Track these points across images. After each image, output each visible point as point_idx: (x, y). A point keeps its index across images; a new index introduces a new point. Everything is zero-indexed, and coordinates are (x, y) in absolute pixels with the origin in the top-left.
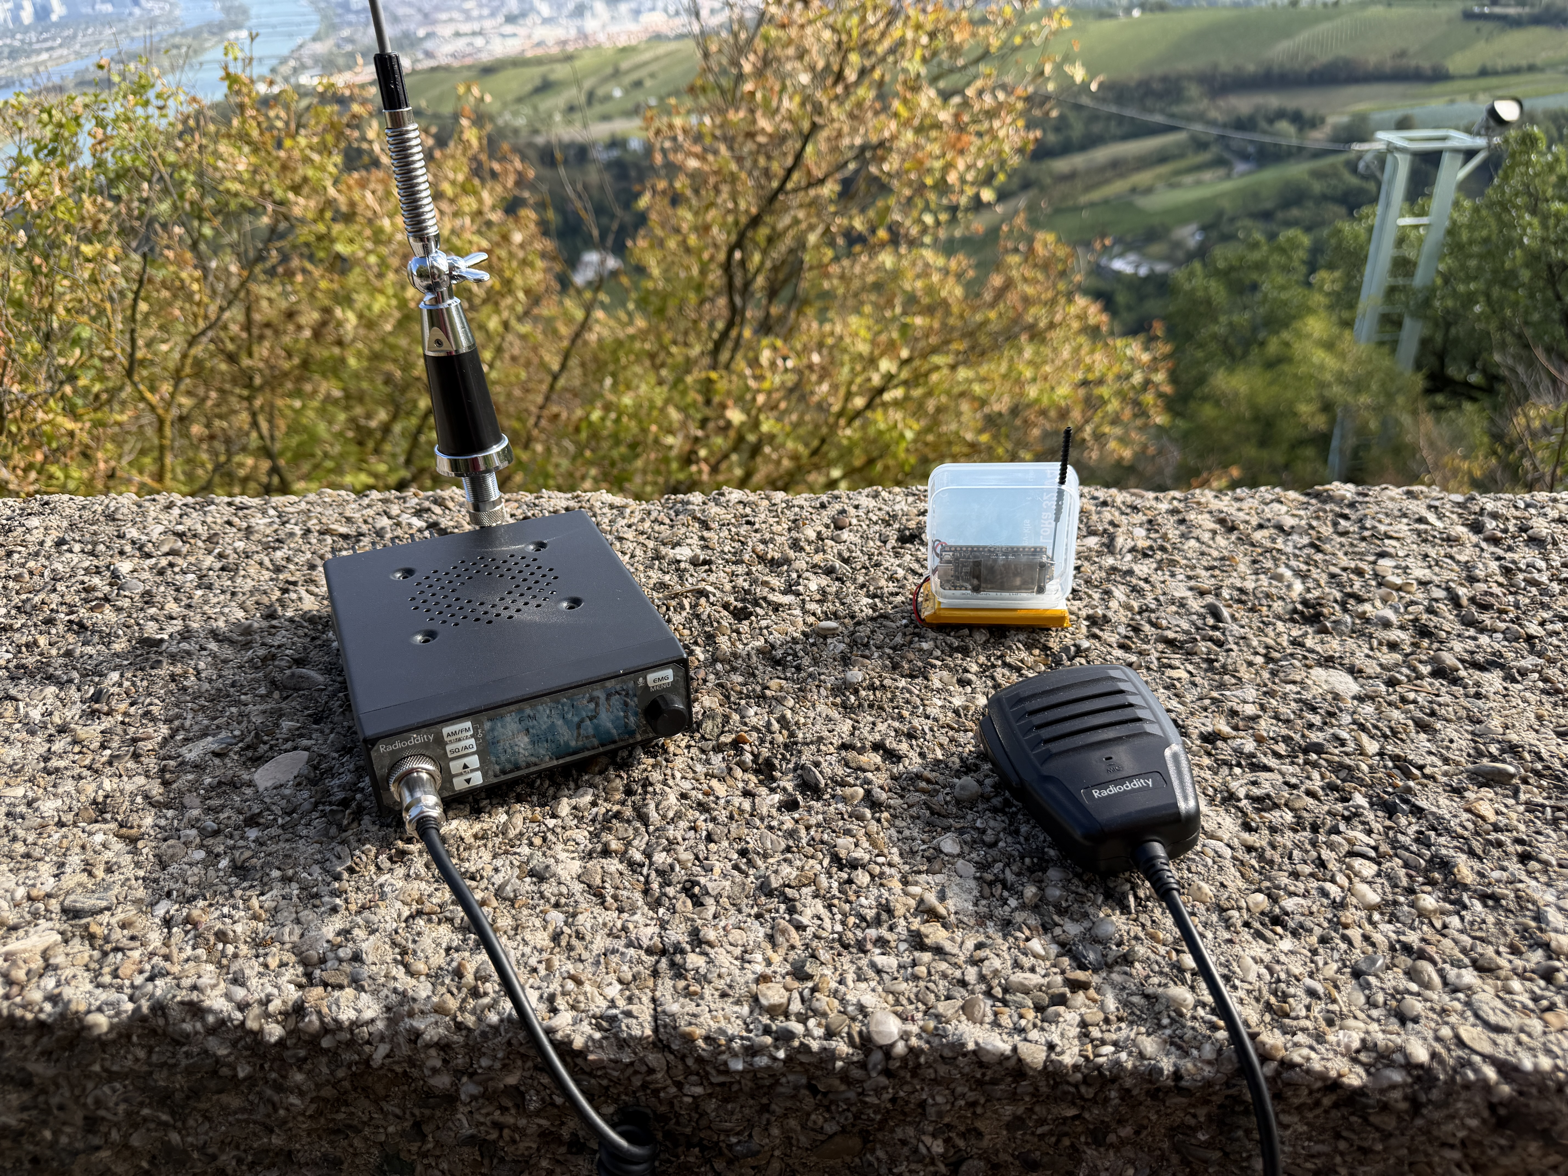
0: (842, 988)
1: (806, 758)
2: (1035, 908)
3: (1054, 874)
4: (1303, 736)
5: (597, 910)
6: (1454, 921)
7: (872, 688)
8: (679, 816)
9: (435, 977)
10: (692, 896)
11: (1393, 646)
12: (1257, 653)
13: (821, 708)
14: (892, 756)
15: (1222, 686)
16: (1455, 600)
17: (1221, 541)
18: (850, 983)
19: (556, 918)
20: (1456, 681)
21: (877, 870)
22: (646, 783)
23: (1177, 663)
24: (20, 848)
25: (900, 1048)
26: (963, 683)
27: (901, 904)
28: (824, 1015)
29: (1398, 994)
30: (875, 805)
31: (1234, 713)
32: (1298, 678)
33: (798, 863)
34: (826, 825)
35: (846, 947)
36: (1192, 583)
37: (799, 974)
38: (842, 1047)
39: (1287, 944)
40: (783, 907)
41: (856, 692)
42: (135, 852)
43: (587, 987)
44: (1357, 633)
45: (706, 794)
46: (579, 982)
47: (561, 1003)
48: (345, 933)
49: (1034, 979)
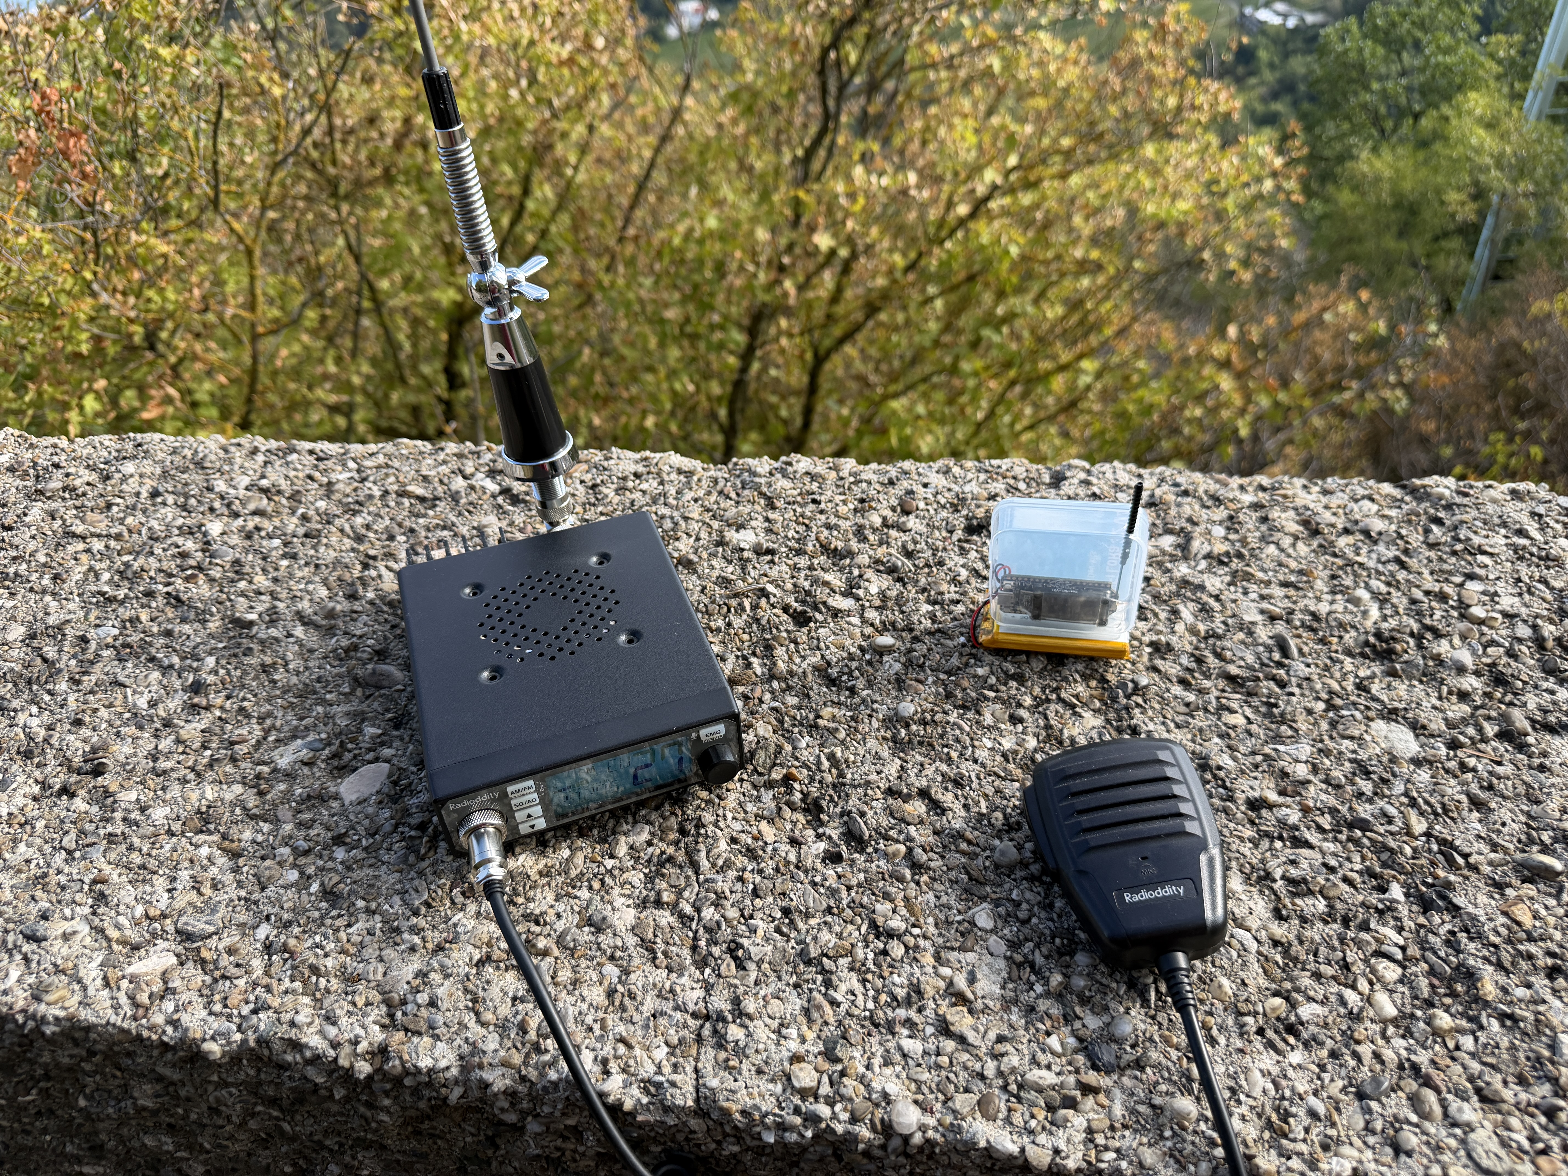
0: (869, 1074)
1: (853, 803)
2: (1059, 997)
3: (1082, 959)
4: (1351, 809)
5: (648, 967)
6: (1468, 1042)
7: (924, 723)
8: (728, 865)
9: (502, 1028)
10: (735, 958)
11: (1463, 696)
12: (1318, 699)
13: (872, 743)
14: (936, 807)
15: (1278, 738)
16: (1540, 642)
17: (1301, 547)
18: (877, 1069)
19: (612, 971)
20: (1522, 747)
21: (911, 941)
22: (699, 824)
23: (1235, 705)
24: (136, 858)
25: (917, 1139)
26: (1015, 720)
27: (931, 985)
28: (851, 1100)
29: (1397, 1123)
30: (917, 867)
31: (1284, 774)
32: (1356, 733)
33: (837, 929)
34: (867, 885)
35: (877, 1026)
36: (1265, 605)
37: (830, 1055)
38: (864, 1132)
39: (1296, 1057)
40: (820, 978)
41: (907, 726)
42: (236, 870)
43: (638, 1051)
44: (1429, 677)
45: (755, 839)
46: (629, 1047)
47: (613, 1066)
48: (422, 975)
49: (1048, 1078)
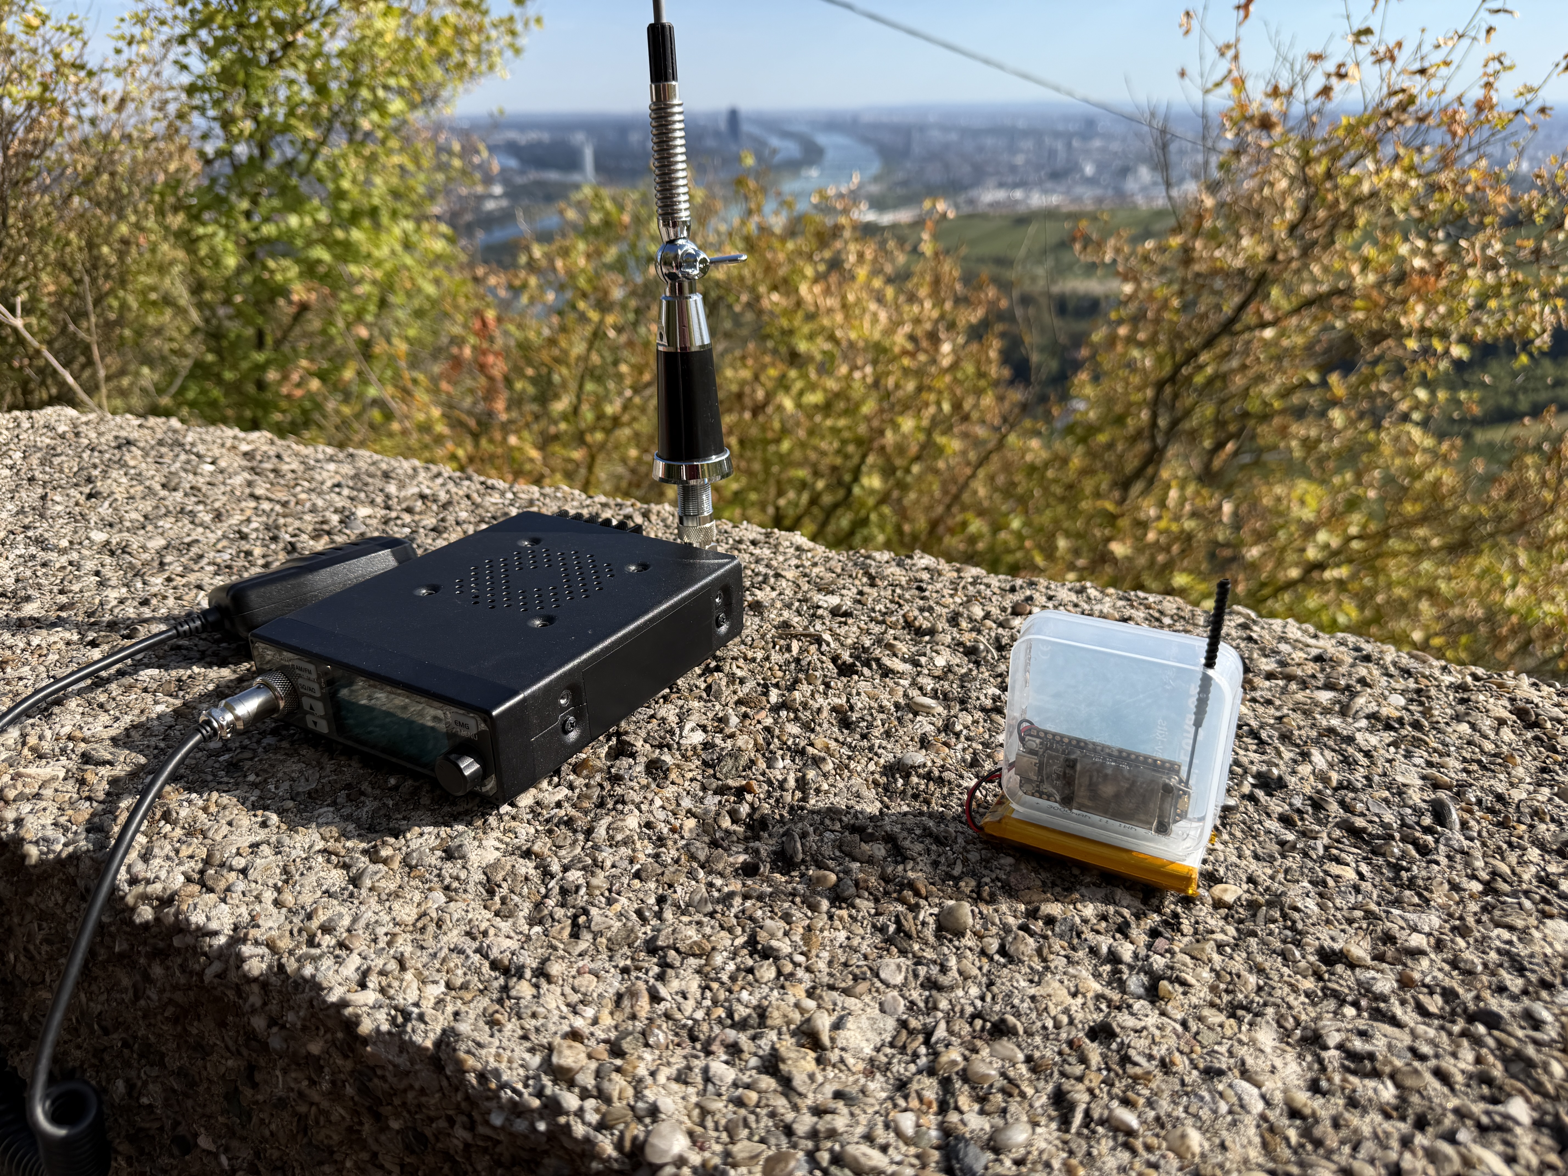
2: (945, 1080)
7: (928, 776)
8: (627, 842)
9: (293, 913)
10: (575, 924)
14: (898, 854)
15: (1394, 902)
17: (1506, 734)
19: (437, 899)
21: (788, 968)
23: (1349, 859)
27: (784, 1015)
28: (608, 1101)
30: (839, 900)
31: (1389, 938)
32: (1520, 923)
33: (708, 930)
34: (769, 901)
35: (693, 1039)
36: (1431, 772)
37: (616, 1047)
38: (606, 1145)
40: (656, 969)
41: (907, 777)
43: (409, 976)
45: (673, 830)
46: (403, 968)
47: (373, 981)
49: (878, 1162)
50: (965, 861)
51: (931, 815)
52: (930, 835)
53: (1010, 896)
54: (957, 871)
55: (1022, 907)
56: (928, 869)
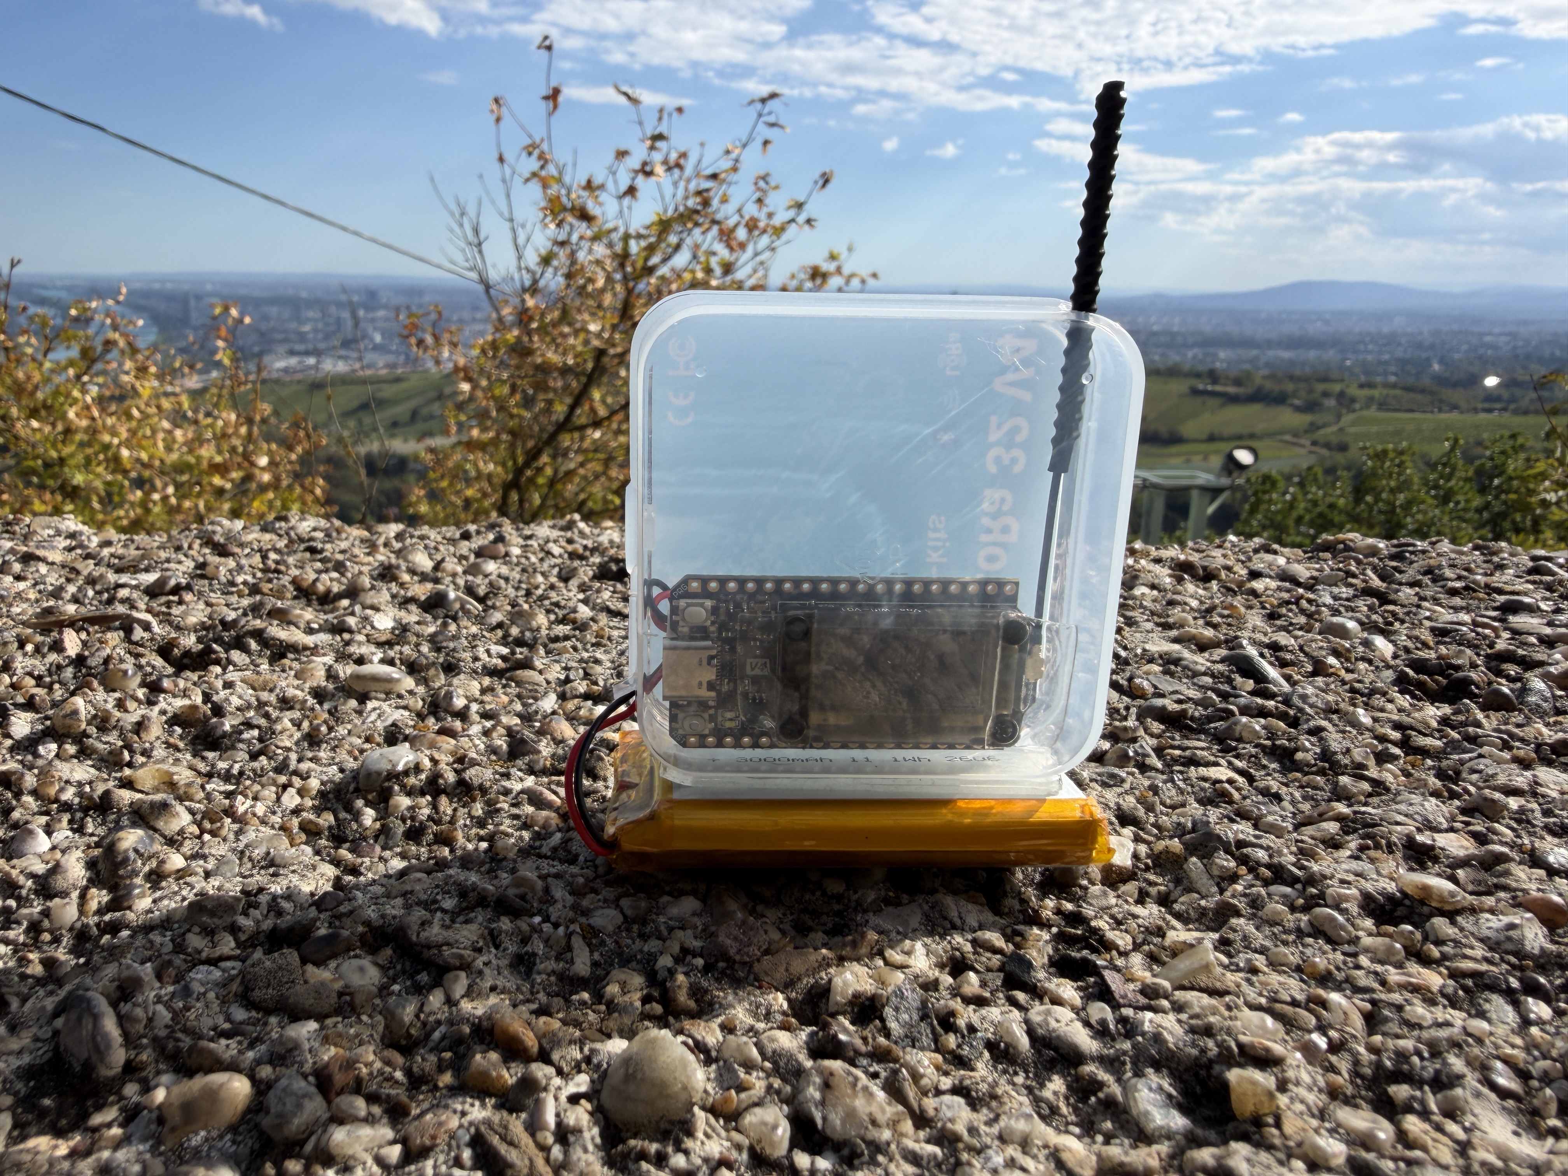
50: (591, 935)
51: (466, 861)
52: (482, 901)
53: (737, 983)
54: (582, 964)
55: (779, 1001)
56: (508, 981)
